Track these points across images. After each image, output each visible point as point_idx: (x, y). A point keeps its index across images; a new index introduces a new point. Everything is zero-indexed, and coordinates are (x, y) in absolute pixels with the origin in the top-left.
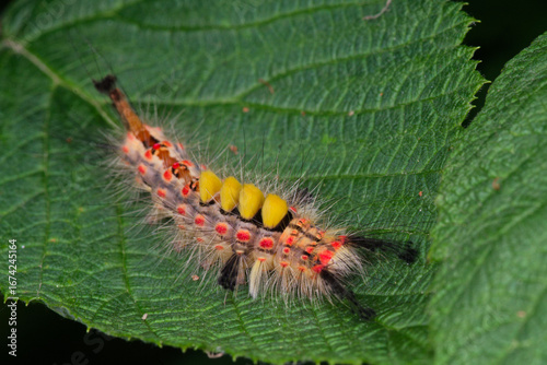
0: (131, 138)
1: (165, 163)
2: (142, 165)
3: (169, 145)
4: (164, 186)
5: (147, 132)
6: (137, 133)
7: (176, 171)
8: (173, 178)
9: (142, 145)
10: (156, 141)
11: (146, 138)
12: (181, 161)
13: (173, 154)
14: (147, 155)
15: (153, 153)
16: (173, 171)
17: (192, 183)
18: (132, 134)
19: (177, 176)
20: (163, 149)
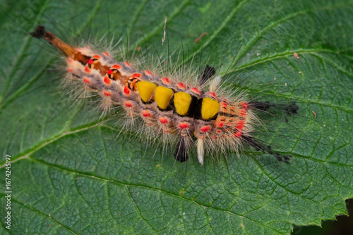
0: (70, 61)
1: (101, 72)
2: (86, 78)
3: (99, 57)
4: (107, 88)
5: (79, 53)
6: (73, 56)
7: (112, 76)
8: (112, 82)
9: (80, 64)
10: (89, 58)
11: (80, 58)
12: (111, 66)
13: (103, 63)
14: (86, 70)
15: (90, 67)
16: (110, 76)
17: (129, 84)
18: (70, 58)
19: (114, 79)
20: (95, 62)
